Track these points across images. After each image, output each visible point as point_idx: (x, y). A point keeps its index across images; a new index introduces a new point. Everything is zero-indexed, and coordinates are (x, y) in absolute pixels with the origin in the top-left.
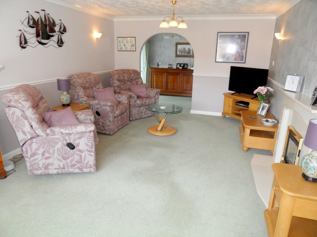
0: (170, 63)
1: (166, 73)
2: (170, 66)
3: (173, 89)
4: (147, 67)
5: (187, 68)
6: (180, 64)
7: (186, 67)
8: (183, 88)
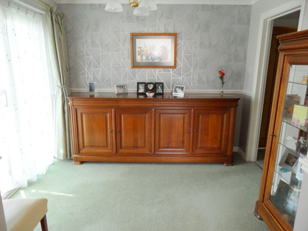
0: (122, 83)
1: (113, 110)
2: (121, 91)
3: (136, 147)
4: (63, 96)
5: (162, 94)
6: (146, 85)
7: (159, 90)
8: (159, 143)
